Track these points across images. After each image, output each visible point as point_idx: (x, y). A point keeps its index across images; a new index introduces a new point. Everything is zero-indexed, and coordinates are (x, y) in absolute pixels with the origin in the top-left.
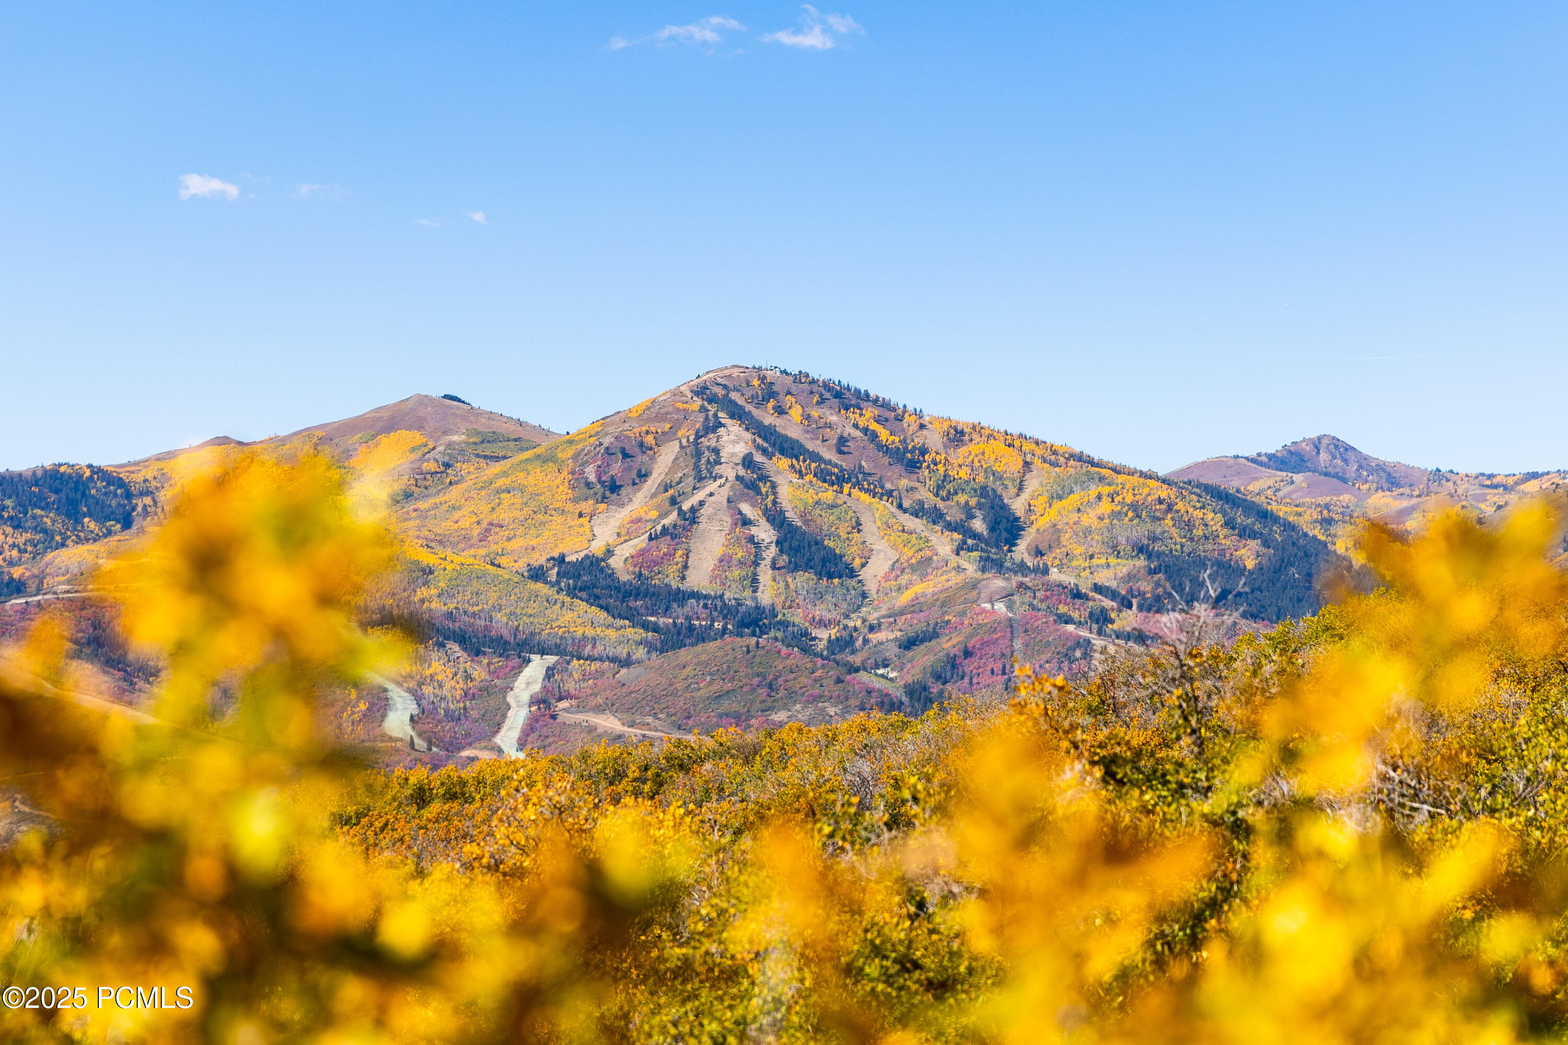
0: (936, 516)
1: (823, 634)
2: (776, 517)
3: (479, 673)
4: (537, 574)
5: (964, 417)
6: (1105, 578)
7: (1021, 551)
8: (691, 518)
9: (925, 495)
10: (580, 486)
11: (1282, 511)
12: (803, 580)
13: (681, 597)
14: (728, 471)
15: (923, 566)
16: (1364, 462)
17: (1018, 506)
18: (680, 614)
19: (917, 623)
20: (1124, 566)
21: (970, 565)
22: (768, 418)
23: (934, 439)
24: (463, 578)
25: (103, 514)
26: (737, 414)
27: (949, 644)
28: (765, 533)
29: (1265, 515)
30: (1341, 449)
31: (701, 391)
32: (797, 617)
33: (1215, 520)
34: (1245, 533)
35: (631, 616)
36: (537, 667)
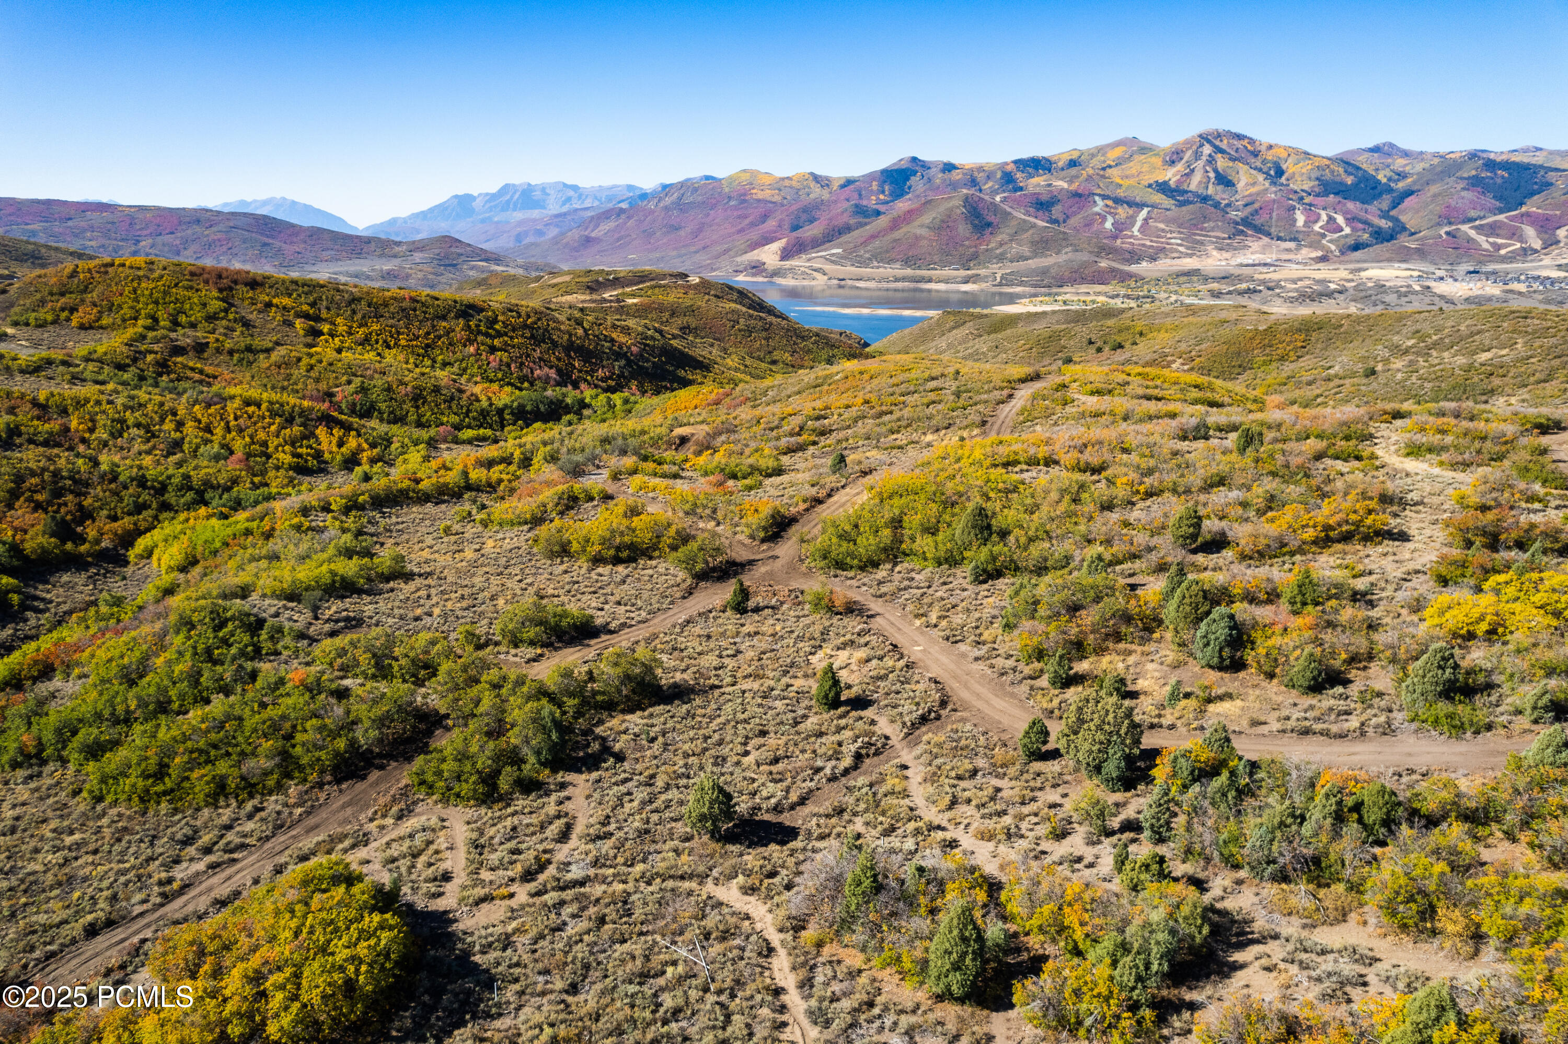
0: (1260, 170)
1: (1224, 202)
2: (1216, 171)
3: (1131, 212)
4: (1150, 186)
5: (1272, 142)
6: (1306, 187)
7: (1283, 180)
8: (1193, 171)
9: (1259, 164)
10: (1165, 162)
11: (1364, 166)
12: (1220, 188)
13: (1187, 192)
14: (1204, 158)
15: (1254, 184)
16: (1398, 149)
17: (1284, 167)
18: (1186, 197)
19: (1249, 199)
20: (1312, 184)
21: (1267, 184)
22: (1217, 143)
23: (1263, 148)
24: (1128, 188)
25: (1044, 169)
26: (1209, 141)
27: (1256, 206)
28: (1212, 175)
29: (1358, 168)
30: (1391, 145)
31: (1200, 136)
32: (1217, 198)
33: (1341, 170)
34: (1350, 174)
35: (1173, 197)
36: (1146, 210)
